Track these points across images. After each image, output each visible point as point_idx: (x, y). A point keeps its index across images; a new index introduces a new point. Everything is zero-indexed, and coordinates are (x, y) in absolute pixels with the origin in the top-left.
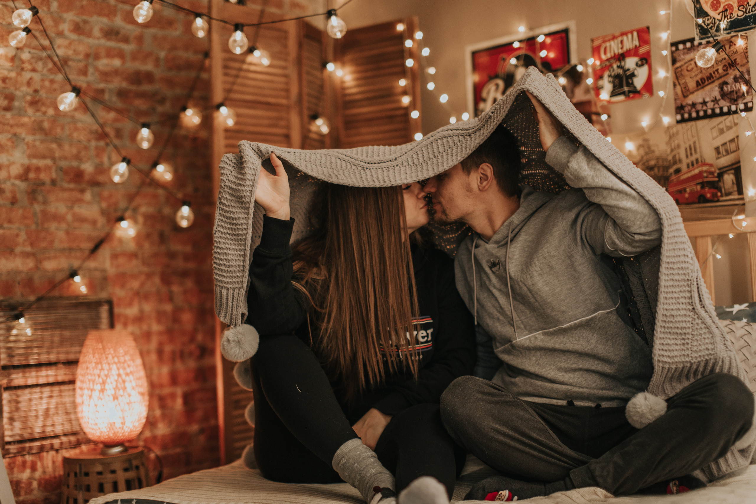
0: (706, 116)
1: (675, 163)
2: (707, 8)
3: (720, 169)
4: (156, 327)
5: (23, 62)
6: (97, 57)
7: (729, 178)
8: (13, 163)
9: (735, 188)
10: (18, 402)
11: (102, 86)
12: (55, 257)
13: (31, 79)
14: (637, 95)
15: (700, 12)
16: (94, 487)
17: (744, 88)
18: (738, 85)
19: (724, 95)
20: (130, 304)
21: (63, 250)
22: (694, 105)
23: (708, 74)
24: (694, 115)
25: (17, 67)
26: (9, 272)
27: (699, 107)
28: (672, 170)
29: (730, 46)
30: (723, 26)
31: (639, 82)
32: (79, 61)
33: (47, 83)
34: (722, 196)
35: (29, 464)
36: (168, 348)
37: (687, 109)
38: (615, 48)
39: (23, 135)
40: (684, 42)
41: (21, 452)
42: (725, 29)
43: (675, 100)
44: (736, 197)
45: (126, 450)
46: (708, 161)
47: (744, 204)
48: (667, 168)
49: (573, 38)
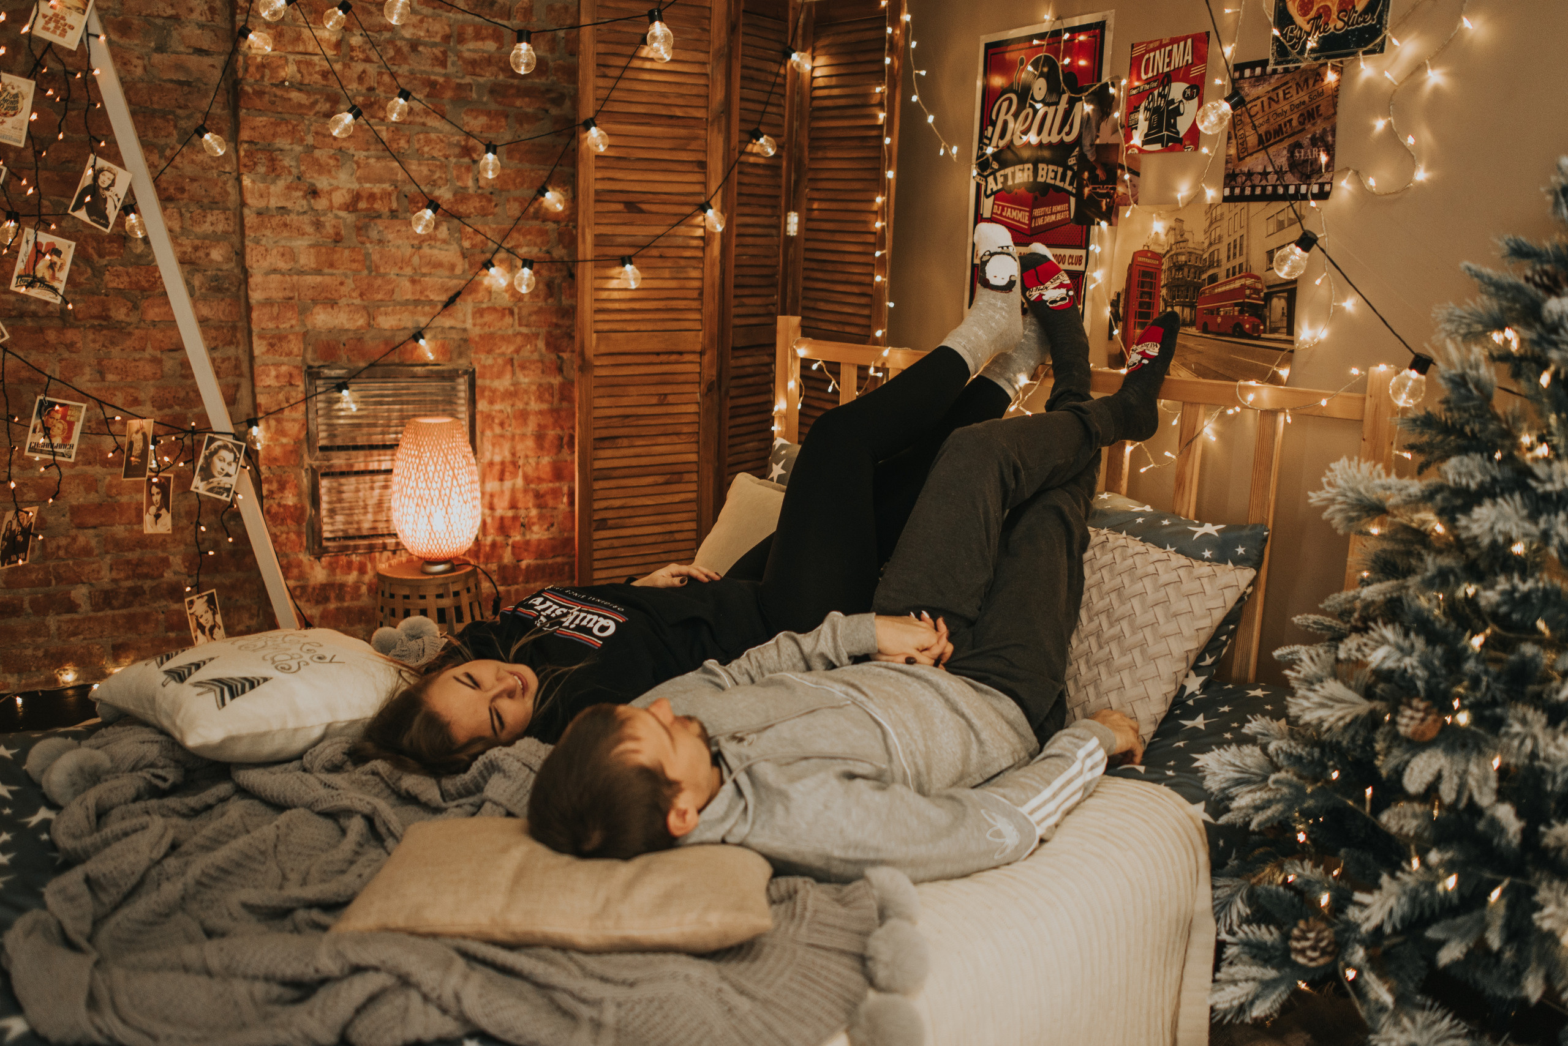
0: (1264, 198)
1: (1211, 266)
2: (1293, 9)
3: (1269, 287)
4: (534, 406)
5: (352, 49)
6: (461, 40)
7: (1278, 304)
8: (337, 188)
9: (1285, 324)
10: (341, 492)
11: (468, 80)
12: (394, 312)
13: (364, 72)
14: (1178, 146)
15: (1283, 18)
16: (400, 612)
17: (1324, 158)
18: (1315, 150)
19: (1294, 165)
20: (500, 375)
21: (407, 303)
22: (1250, 174)
23: (1276, 126)
24: (1248, 192)
25: (345, 56)
26: (330, 331)
27: (1257, 180)
28: (1205, 276)
29: (1316, 81)
30: (1311, 44)
31: (1183, 126)
32: (435, 45)
33: (386, 78)
34: (1264, 332)
35: (356, 565)
36: (552, 433)
37: (1239, 180)
38: (1159, 62)
39: (352, 151)
40: (1252, 65)
41: (343, 549)
42: (1312, 50)
43: (1227, 162)
44: (1284, 337)
45: (452, 569)
46: (1256, 273)
47: (1292, 351)
48: (1202, 271)
49: (1109, 37)
